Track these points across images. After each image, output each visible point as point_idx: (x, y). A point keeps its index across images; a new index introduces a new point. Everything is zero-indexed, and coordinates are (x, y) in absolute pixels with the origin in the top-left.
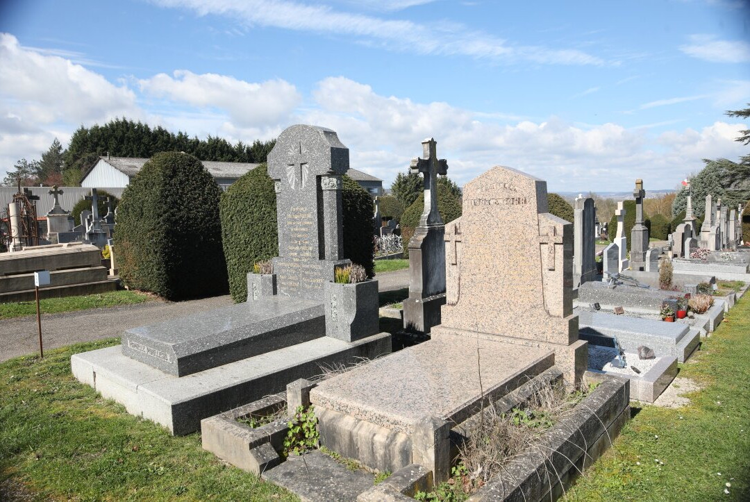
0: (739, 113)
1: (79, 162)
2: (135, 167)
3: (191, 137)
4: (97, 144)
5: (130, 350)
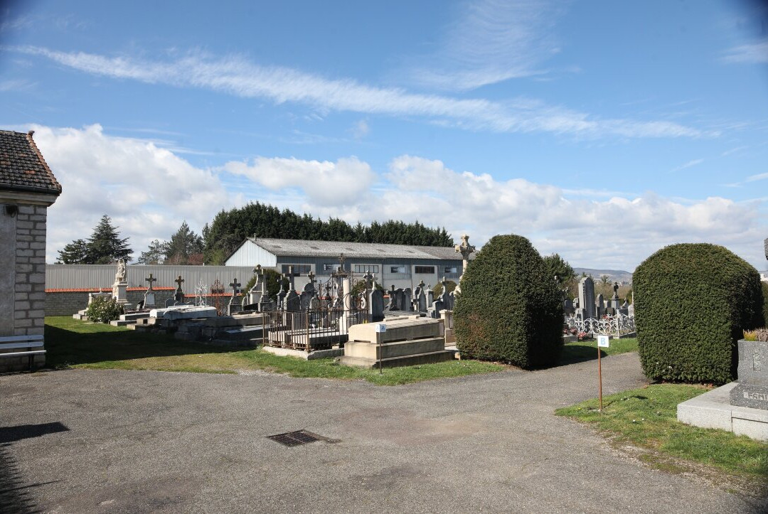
1: (219, 242)
2: (279, 247)
3: (315, 219)
4: (235, 227)
5: (750, 401)
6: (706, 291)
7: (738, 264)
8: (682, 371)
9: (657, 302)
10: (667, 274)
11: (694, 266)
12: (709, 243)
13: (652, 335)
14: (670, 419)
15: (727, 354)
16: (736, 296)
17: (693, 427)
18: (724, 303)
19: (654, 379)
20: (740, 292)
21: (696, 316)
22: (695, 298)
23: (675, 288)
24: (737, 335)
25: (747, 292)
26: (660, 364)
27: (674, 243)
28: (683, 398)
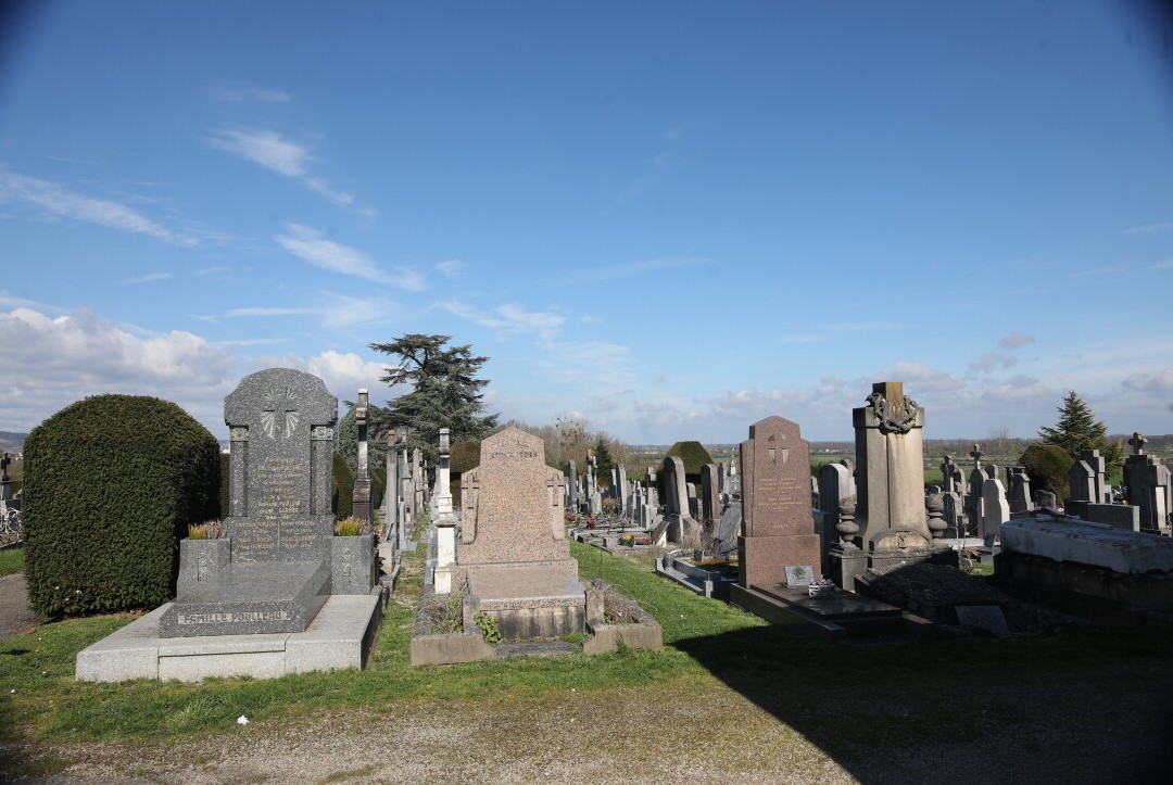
0: (384, 348)
5: (185, 627)
6: (143, 468)
7: (191, 430)
8: (98, 595)
9: (65, 487)
10: (86, 442)
11: (130, 431)
12: (154, 397)
13: (51, 543)
14: (65, 679)
15: (166, 562)
16: (185, 475)
17: (99, 684)
18: (167, 486)
19: (49, 615)
20: (192, 470)
21: (125, 508)
22: (126, 478)
23: (96, 464)
24: (181, 532)
25: (200, 469)
26: (61, 589)
27: (101, 393)
28: (91, 639)
